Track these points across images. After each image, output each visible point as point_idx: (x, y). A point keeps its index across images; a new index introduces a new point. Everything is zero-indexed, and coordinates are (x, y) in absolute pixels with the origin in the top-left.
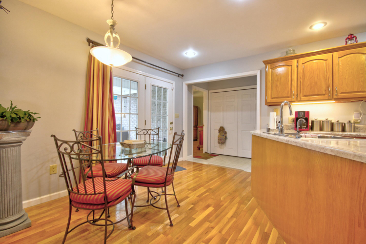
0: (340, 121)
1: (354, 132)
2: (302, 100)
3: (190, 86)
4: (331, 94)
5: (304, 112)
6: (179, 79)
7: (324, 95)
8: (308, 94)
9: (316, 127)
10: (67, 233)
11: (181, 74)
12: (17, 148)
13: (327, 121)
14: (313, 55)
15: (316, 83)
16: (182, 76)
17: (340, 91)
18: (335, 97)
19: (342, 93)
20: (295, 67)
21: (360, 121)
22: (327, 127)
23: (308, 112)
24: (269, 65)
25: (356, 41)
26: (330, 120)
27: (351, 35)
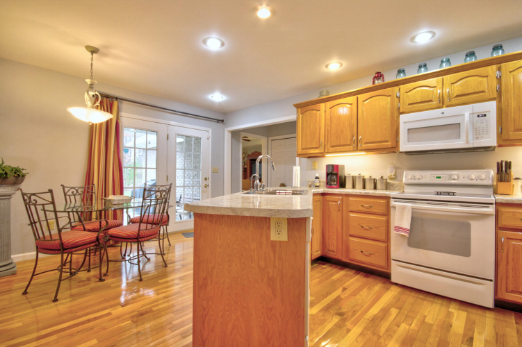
0: (373, 177)
1: (386, 189)
2: (329, 151)
3: (235, 134)
4: (356, 145)
5: (333, 166)
6: (220, 125)
7: (349, 145)
8: (335, 144)
9: (349, 183)
10: (33, 275)
11: (221, 119)
12: (5, 201)
13: (360, 177)
14: (340, 98)
15: (342, 131)
16: (222, 121)
17: (364, 141)
18: (359, 148)
19: (366, 143)
20: (323, 112)
21: (396, 177)
22: (359, 184)
23: (337, 166)
24: (300, 110)
25: (383, 80)
26: (362, 175)
27: (378, 73)
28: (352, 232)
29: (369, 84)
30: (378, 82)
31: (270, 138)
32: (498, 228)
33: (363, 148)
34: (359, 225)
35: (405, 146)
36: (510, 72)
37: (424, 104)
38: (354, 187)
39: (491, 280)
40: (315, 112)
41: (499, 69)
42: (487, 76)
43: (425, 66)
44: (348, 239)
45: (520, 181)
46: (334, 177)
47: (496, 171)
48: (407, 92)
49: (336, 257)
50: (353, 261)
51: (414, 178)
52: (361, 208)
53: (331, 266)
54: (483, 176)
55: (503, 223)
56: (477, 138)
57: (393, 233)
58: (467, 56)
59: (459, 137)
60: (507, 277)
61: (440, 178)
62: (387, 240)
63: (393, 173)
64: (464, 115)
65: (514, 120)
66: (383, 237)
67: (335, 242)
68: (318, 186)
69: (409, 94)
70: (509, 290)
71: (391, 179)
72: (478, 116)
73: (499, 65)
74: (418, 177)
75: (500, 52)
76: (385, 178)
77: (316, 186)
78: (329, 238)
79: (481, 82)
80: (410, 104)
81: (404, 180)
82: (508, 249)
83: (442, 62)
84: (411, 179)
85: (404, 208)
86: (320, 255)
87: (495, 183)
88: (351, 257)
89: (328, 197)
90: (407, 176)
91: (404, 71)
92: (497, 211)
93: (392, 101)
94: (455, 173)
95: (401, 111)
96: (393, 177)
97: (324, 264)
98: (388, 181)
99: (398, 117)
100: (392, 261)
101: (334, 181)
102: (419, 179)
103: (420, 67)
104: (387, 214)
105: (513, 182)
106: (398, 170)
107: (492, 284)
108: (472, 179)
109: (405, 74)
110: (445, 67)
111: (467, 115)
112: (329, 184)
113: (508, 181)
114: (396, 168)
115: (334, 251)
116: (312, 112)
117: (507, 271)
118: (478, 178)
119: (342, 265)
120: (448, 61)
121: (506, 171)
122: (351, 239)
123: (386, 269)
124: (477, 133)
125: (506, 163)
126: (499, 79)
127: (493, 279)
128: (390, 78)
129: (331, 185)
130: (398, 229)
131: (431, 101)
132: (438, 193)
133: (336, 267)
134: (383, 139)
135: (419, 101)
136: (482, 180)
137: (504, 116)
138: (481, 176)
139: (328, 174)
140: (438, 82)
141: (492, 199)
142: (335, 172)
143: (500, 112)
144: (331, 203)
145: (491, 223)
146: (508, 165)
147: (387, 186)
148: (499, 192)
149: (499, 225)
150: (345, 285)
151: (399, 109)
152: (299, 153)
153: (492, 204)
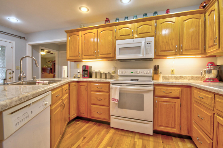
0: (105, 72)
2: (83, 58)
4: (96, 56)
5: (85, 66)
7: (93, 55)
8: (86, 54)
9: (94, 76)
13: (99, 72)
14: (89, 30)
15: (90, 48)
16: (24, 38)
17: (100, 53)
18: (98, 57)
19: (101, 54)
20: (81, 36)
21: (115, 72)
22: (98, 76)
23: (88, 66)
24: (68, 34)
25: (109, 23)
26: (100, 71)
27: (107, 18)
28: (92, 102)
29: (103, 24)
30: (107, 23)
31: (60, 52)
32: (155, 96)
33: (100, 57)
34: (96, 98)
35: (118, 57)
36: (160, 24)
37: (126, 36)
38: (96, 77)
39: (152, 122)
40: (76, 36)
41: (156, 22)
42: (151, 25)
43: (127, 18)
44: (91, 106)
45: (162, 74)
46: (86, 72)
47: (153, 70)
48: (119, 30)
49: (85, 116)
50: (93, 117)
51: (122, 73)
52: (97, 89)
53: (82, 122)
54: (149, 72)
55: (157, 94)
56: (147, 54)
57: (111, 102)
58: (144, 15)
59: (140, 53)
60: (158, 119)
61: (132, 72)
62: (109, 106)
63: (114, 71)
64: (142, 42)
65: (161, 47)
66: (107, 104)
67: (84, 108)
68: (79, 77)
69: (120, 30)
70: (159, 125)
71: (113, 73)
72: (147, 44)
73: (156, 21)
74: (124, 72)
75: (157, 14)
76: (110, 72)
77: (78, 77)
78: (81, 106)
79: (149, 28)
80: (120, 36)
81: (118, 74)
82: (158, 106)
83: (134, 17)
84: (121, 73)
85: (116, 88)
86: (76, 116)
87: (153, 75)
88: (92, 115)
89: (81, 84)
90: (120, 72)
91: (118, 19)
92: (154, 88)
93: (113, 33)
94: (139, 71)
95: (117, 39)
96: (114, 72)
97: (78, 121)
98: (112, 74)
99: (115, 42)
100: (111, 116)
101: (86, 75)
102: (124, 73)
103: (125, 18)
104: (109, 92)
105: (159, 74)
106: (116, 69)
107: (152, 123)
108: (144, 73)
109: (119, 21)
110: (135, 19)
111: (143, 42)
112: (84, 76)
113: (158, 74)
114: (115, 68)
115: (83, 113)
116: (74, 36)
117: (158, 116)
118: (147, 73)
119: (88, 120)
120: (136, 17)
121: (157, 69)
122: (92, 106)
123: (108, 120)
124: (147, 51)
125: (157, 66)
126: (156, 27)
127: (152, 121)
128: (112, 22)
129: (85, 76)
130: (113, 99)
131: (129, 35)
132: (132, 80)
133: (84, 122)
134: (109, 53)
135: (124, 34)
136: (148, 73)
137: (157, 44)
138: (148, 72)
139: (83, 71)
140: (132, 26)
141: (152, 82)
142: (86, 70)
143: (156, 42)
144: (82, 87)
145: (152, 94)
146: (158, 67)
147: (111, 77)
148: (154, 79)
149: (155, 95)
150: (85, 136)
151: (116, 38)
152: (68, 59)
153: (152, 85)
